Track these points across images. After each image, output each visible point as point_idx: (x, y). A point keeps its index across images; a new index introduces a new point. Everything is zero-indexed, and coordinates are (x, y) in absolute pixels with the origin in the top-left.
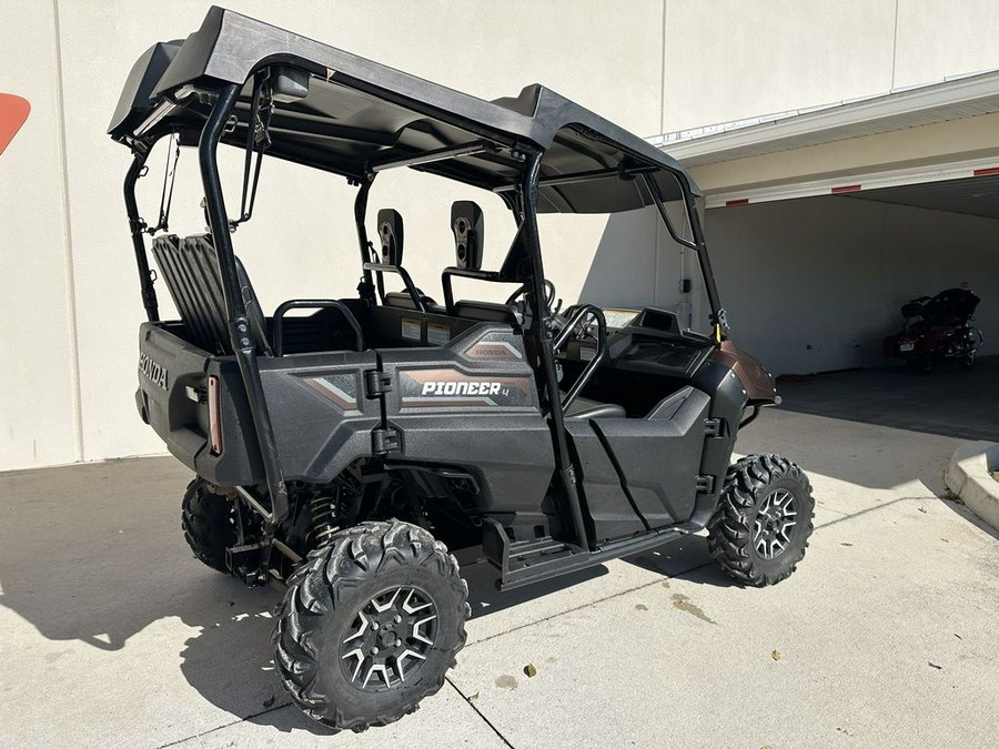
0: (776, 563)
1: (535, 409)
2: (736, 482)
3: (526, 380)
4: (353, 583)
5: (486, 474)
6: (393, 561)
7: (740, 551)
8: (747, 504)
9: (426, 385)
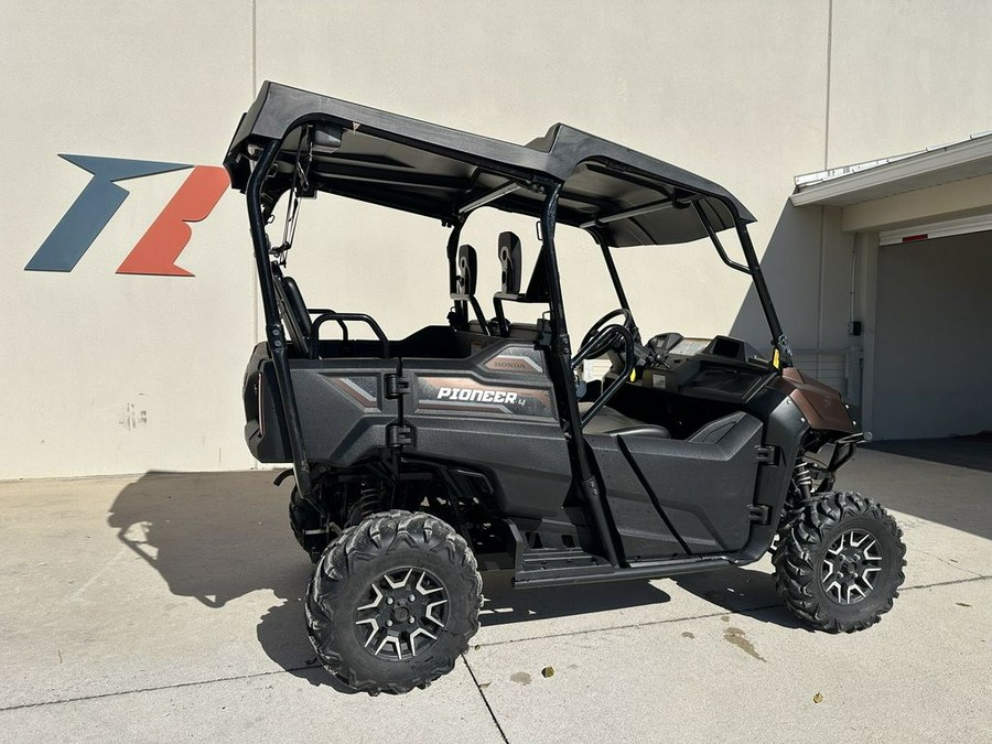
0: (855, 609)
1: (553, 420)
2: (803, 517)
3: (546, 392)
4: (366, 557)
5: (498, 476)
6: (404, 543)
7: (802, 589)
8: (810, 540)
9: (442, 390)
